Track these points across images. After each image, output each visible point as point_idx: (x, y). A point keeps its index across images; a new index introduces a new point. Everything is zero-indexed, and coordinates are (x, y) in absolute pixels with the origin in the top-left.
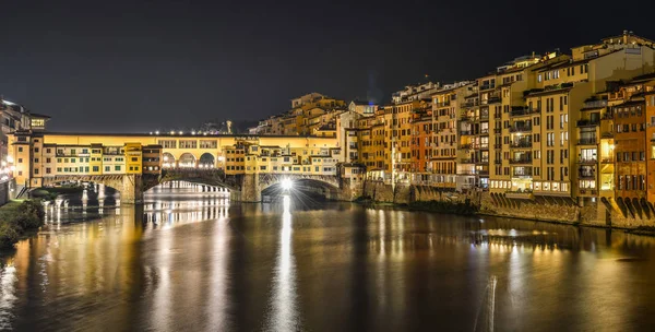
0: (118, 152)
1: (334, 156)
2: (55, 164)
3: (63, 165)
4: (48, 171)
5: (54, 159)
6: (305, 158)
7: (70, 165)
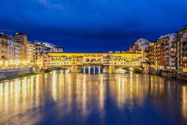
0: (70, 58)
1: (140, 60)
2: (51, 62)
3: (53, 62)
4: (49, 64)
5: (51, 60)
6: (130, 60)
7: (55, 62)
